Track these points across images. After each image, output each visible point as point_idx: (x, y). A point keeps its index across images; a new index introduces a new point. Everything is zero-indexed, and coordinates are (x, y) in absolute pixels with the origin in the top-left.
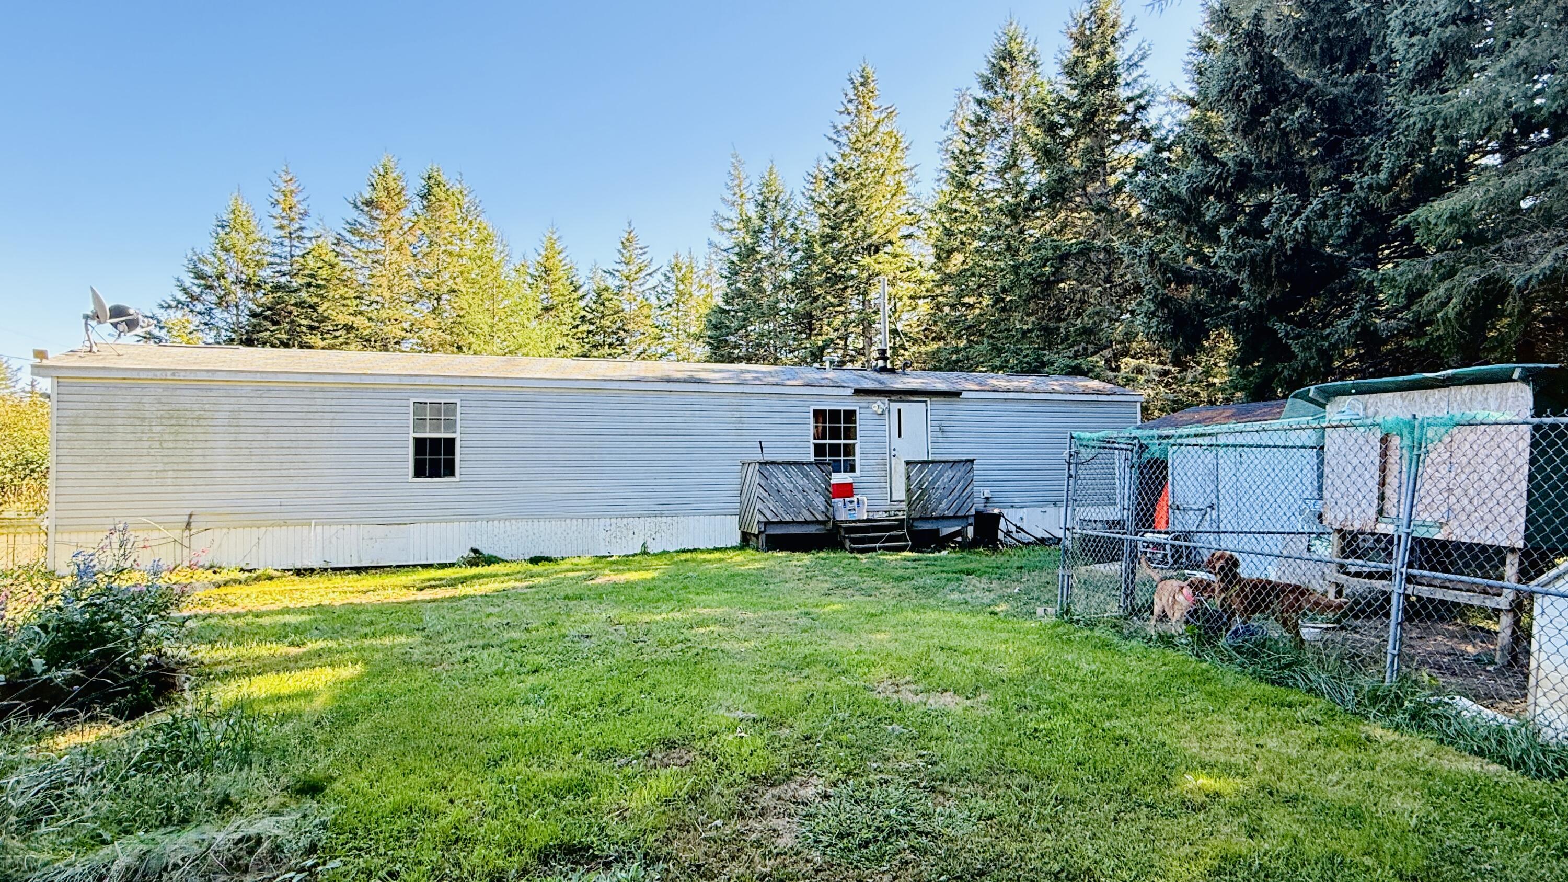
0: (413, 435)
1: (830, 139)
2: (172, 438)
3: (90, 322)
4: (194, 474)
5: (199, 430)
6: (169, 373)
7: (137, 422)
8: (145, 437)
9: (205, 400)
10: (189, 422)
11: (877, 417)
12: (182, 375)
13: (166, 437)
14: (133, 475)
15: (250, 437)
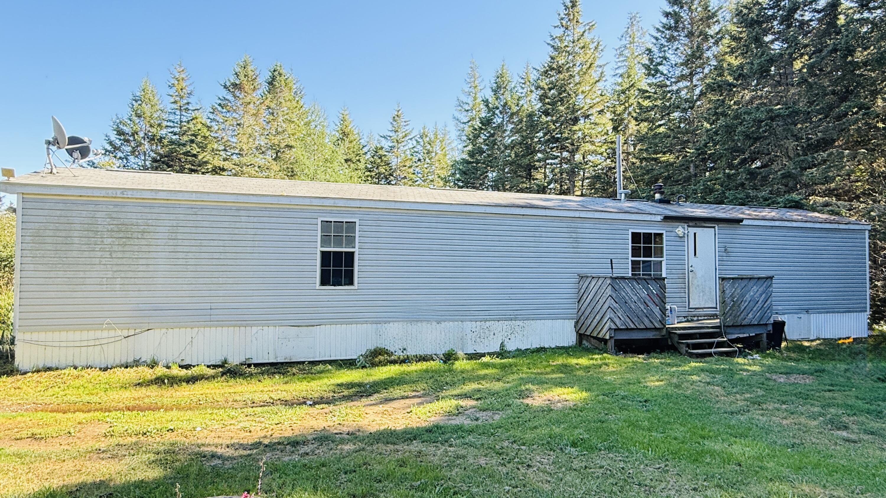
0: (320, 249)
1: (548, 44)
2: (120, 249)
3: (51, 147)
4: (137, 281)
5: (144, 242)
6: (119, 192)
7: (91, 234)
8: (98, 248)
9: (149, 216)
10: (135, 235)
11: (678, 239)
12: (130, 194)
13: (116, 248)
14: (88, 281)
15: (186, 249)
